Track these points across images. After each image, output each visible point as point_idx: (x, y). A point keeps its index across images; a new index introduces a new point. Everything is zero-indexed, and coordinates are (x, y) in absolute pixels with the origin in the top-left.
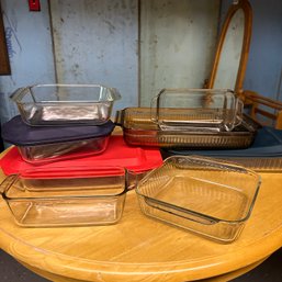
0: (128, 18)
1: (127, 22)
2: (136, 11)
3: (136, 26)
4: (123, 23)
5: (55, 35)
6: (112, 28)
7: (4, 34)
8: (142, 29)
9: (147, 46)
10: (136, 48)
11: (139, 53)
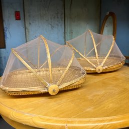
0: (60, 23)
1: (59, 24)
2: (63, 19)
3: (63, 26)
4: (58, 25)
5: (27, 30)
6: (53, 27)
7: (4, 30)
8: (66, 27)
9: (69, 34)
10: (63, 35)
11: (65, 38)
